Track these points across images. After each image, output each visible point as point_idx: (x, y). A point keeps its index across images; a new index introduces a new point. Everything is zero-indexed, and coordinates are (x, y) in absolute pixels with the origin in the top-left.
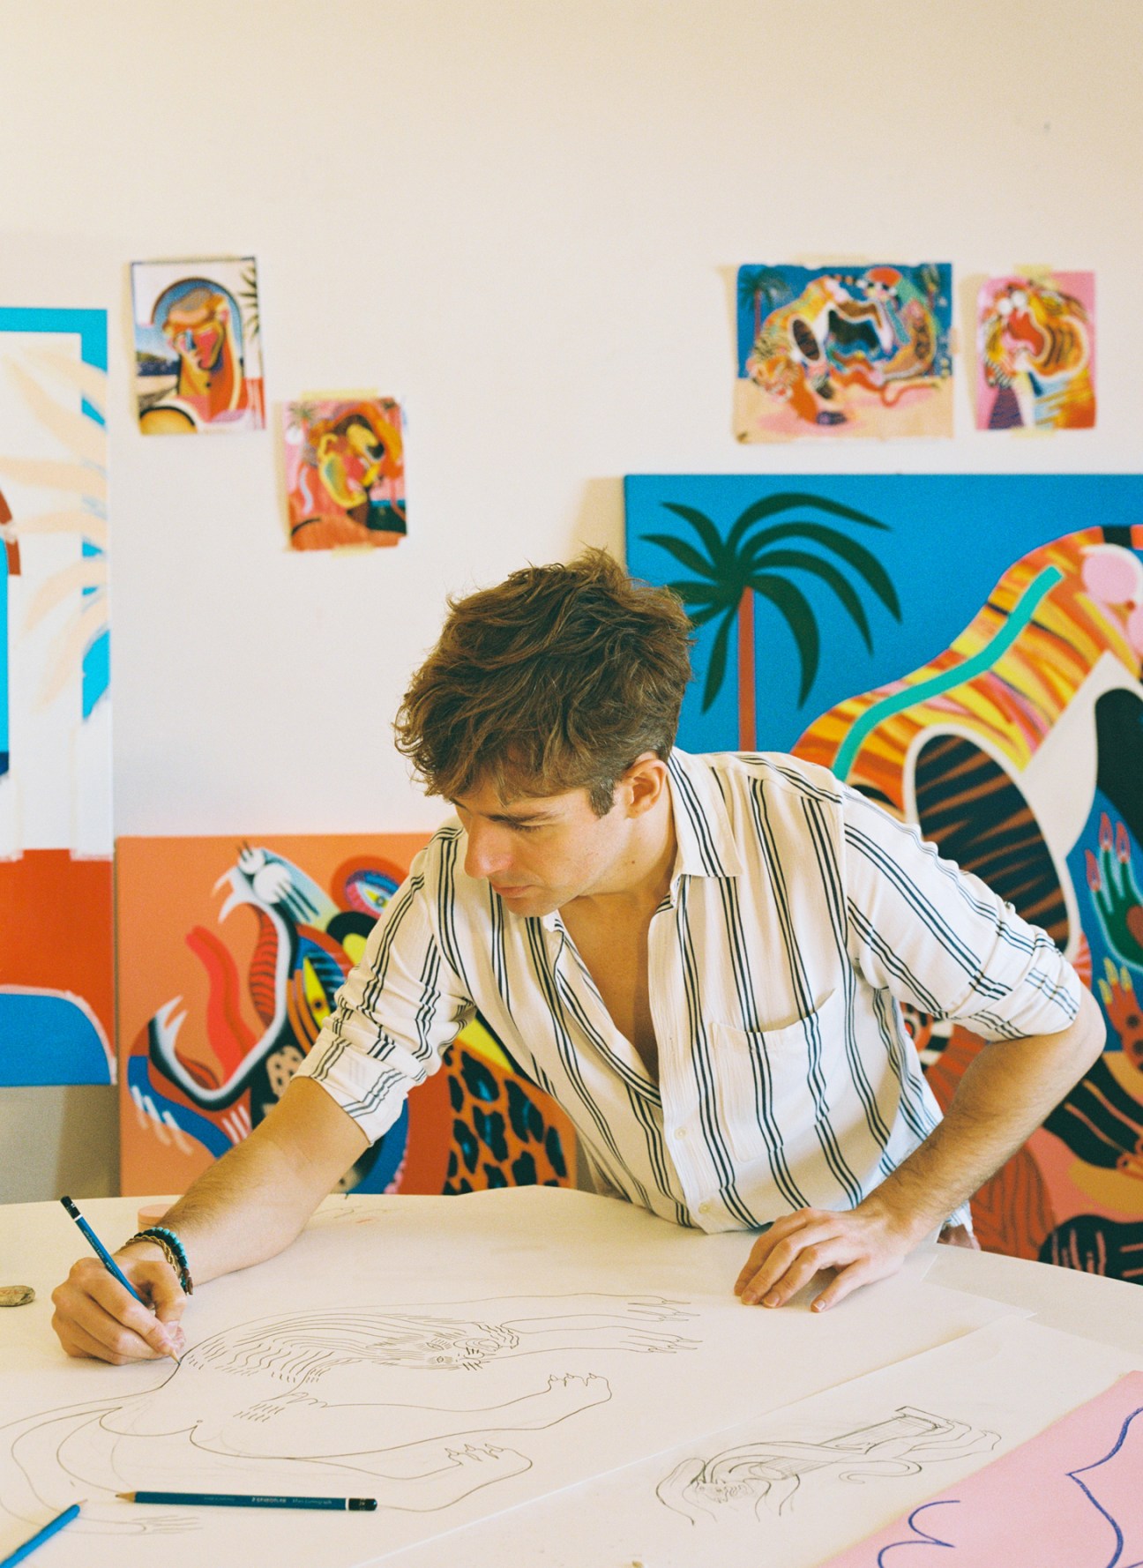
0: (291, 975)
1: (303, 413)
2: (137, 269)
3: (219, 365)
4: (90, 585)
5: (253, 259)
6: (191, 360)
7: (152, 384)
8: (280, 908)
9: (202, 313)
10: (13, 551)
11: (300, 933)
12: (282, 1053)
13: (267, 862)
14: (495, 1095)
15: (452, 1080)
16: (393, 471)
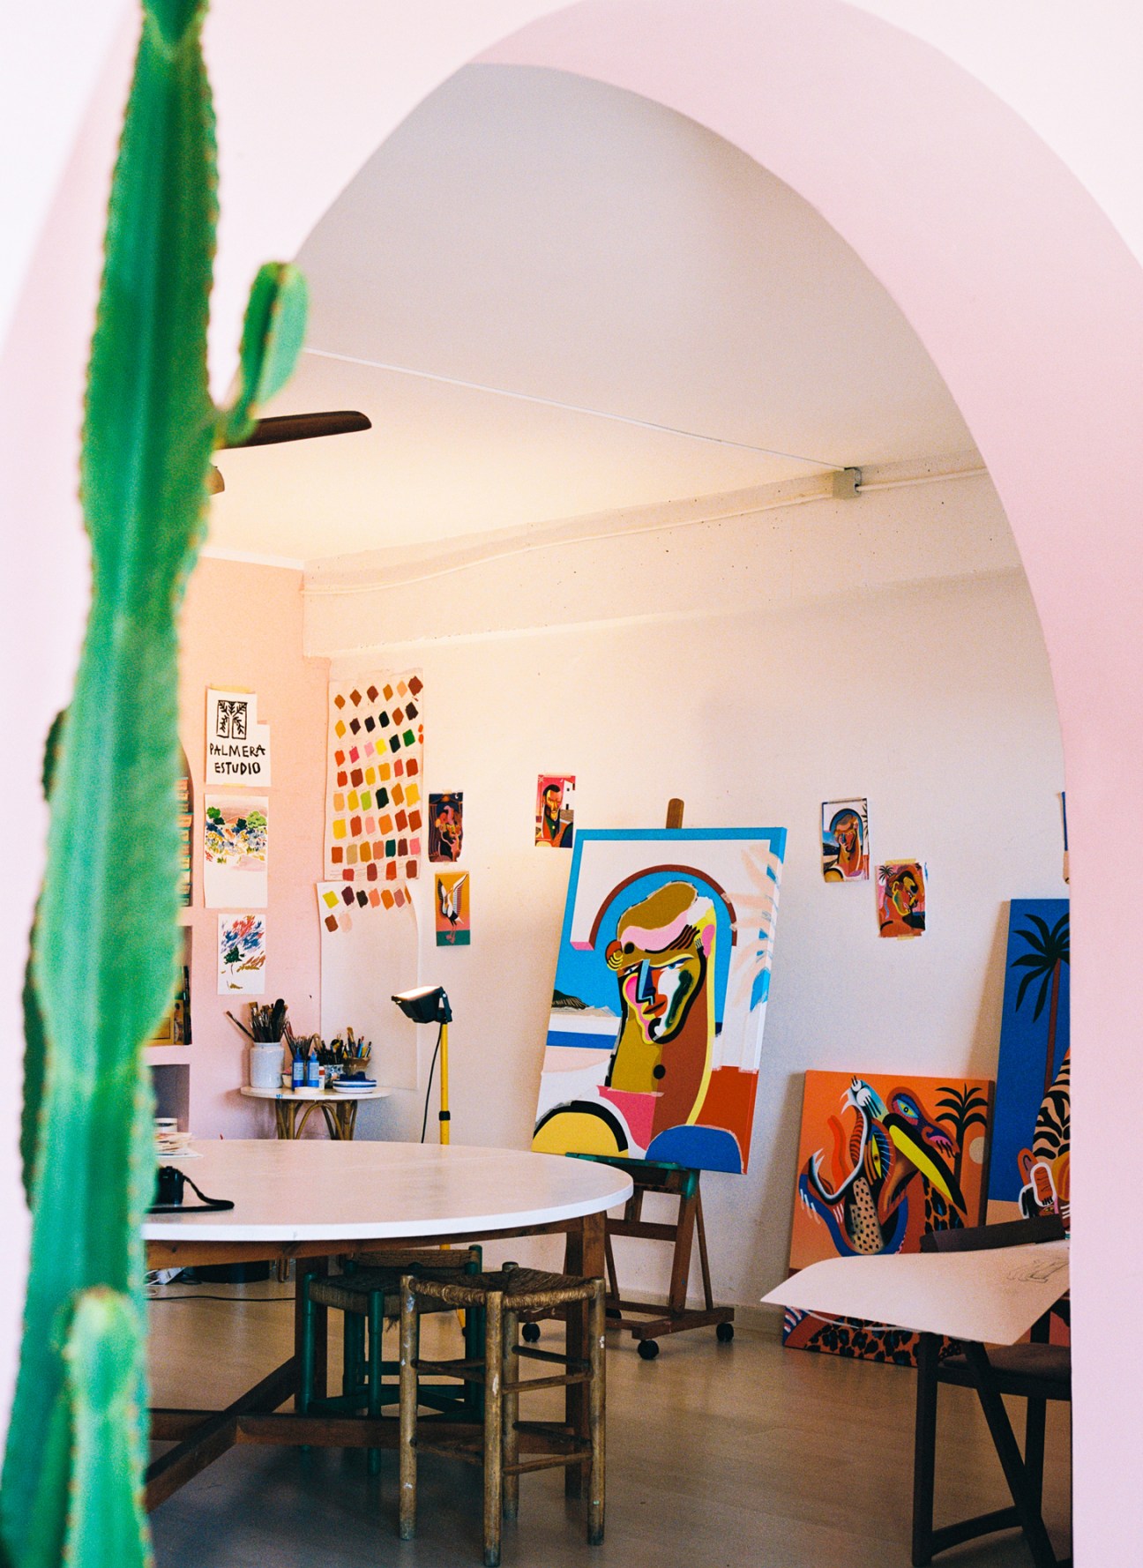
0: (867, 1143)
1: (885, 871)
2: (825, 806)
3: (853, 850)
4: (760, 949)
5: (865, 799)
6: (844, 847)
7: (829, 859)
8: (865, 1109)
9: (849, 825)
10: (734, 934)
11: (873, 1122)
12: (860, 1180)
13: (862, 1087)
14: (945, 1213)
15: (927, 1201)
16: (921, 899)
